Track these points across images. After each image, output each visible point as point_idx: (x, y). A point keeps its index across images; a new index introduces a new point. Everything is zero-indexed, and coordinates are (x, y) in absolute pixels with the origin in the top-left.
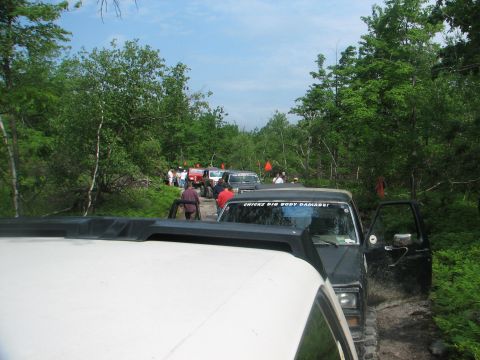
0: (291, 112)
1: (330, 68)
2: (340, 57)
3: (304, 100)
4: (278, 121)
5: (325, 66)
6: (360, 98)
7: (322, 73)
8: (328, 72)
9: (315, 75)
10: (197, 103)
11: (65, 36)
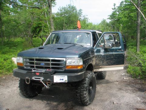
0: (107, 19)
1: (117, 7)
2: (120, 4)
3: (110, 16)
4: (104, 22)
5: (116, 7)
6: (123, 15)
7: (115, 8)
8: (116, 8)
9: (113, 9)
10: (84, 18)
11: (56, 4)
